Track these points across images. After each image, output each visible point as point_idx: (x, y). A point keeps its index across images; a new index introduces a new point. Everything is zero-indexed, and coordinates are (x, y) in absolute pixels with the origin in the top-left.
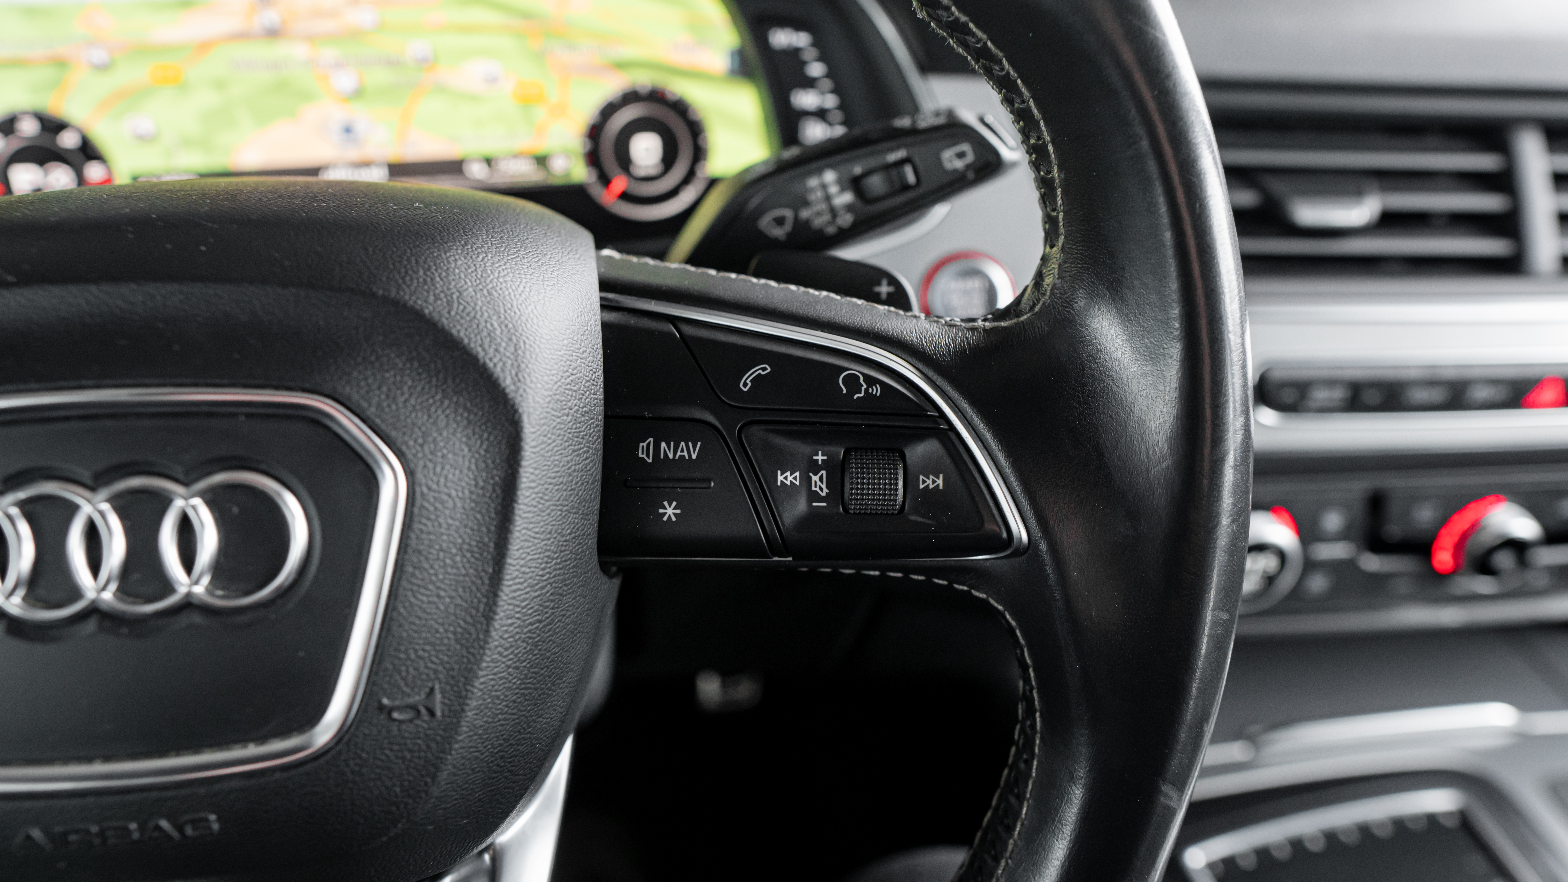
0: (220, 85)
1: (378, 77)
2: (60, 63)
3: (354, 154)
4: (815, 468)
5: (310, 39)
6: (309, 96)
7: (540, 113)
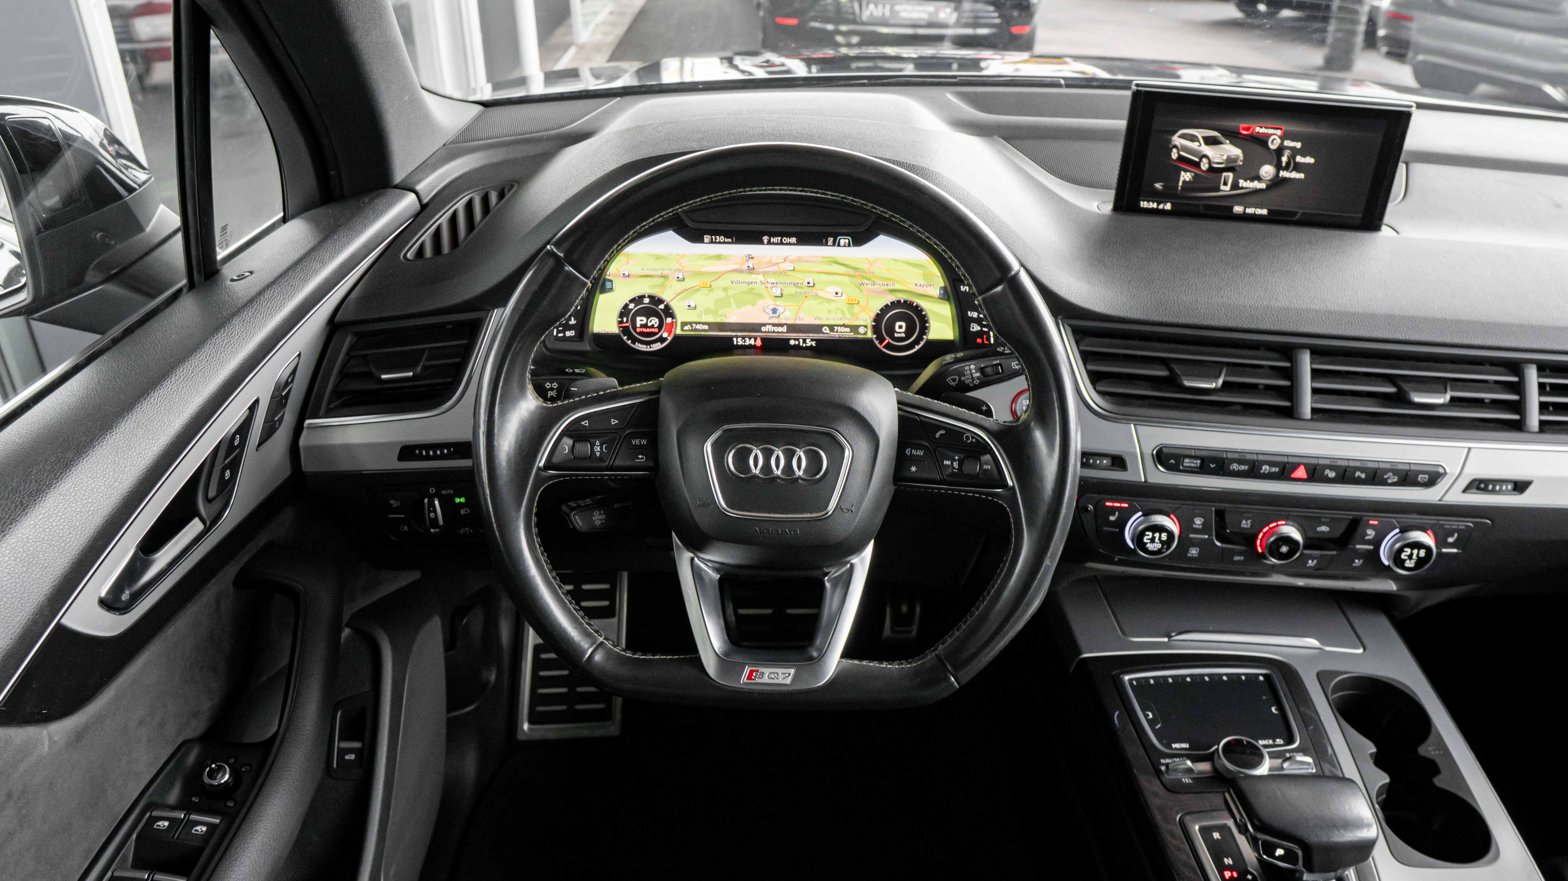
0: (725, 289)
1: (789, 290)
2: (664, 277)
3: (775, 321)
4: (955, 460)
5: (765, 273)
6: (761, 296)
7: (856, 309)
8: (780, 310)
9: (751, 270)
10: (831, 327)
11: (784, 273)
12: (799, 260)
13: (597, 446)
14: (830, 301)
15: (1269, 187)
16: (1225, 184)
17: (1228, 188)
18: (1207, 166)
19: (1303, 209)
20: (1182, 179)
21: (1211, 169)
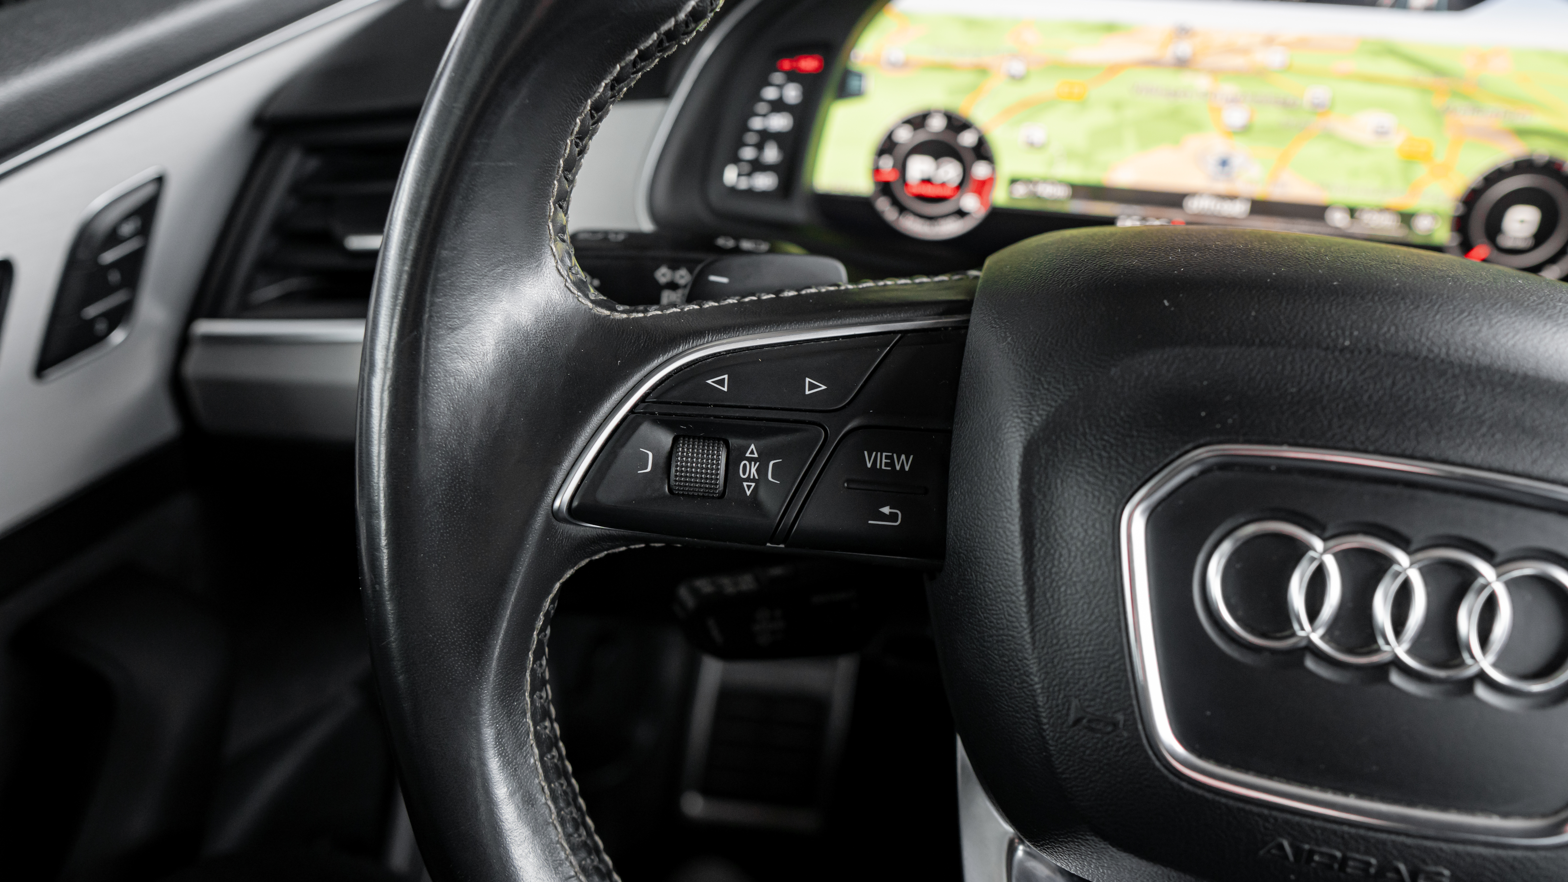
0: (1117, 106)
1: (1271, 116)
2: (982, 70)
3: (1222, 187)
5: (1216, 72)
6: (1195, 126)
7: (1421, 171)
8: (1237, 161)
9: (1182, 64)
10: (1352, 212)
11: (1260, 73)
12: (1302, 44)
13: (750, 460)
14: (1358, 148)
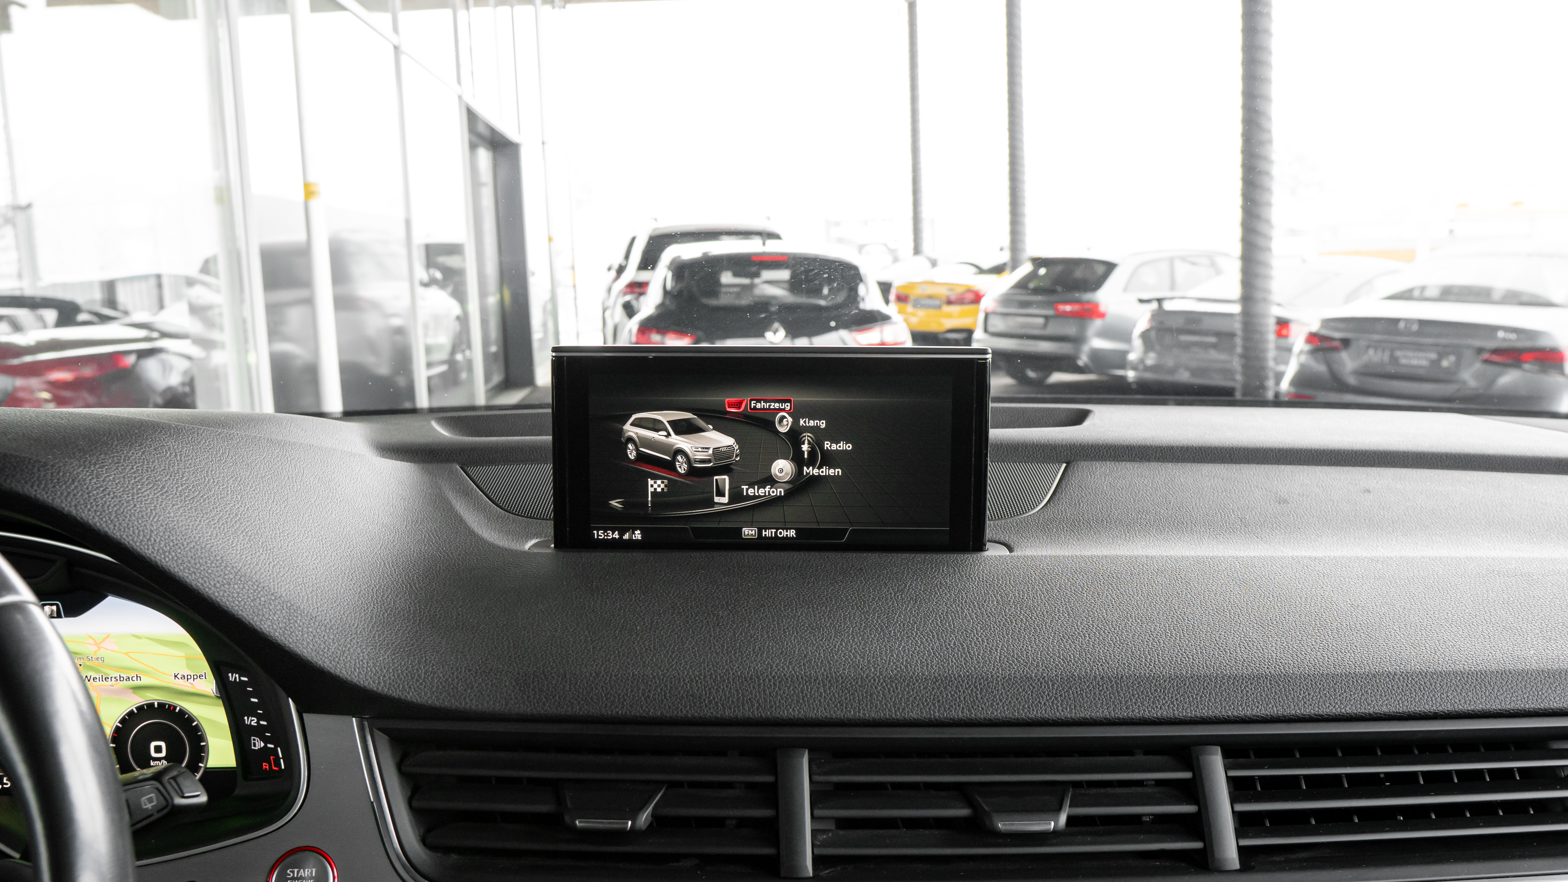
15: (789, 494)
16: (721, 494)
17: (725, 500)
18: (685, 466)
19: (851, 524)
20: (651, 490)
21: (693, 471)
